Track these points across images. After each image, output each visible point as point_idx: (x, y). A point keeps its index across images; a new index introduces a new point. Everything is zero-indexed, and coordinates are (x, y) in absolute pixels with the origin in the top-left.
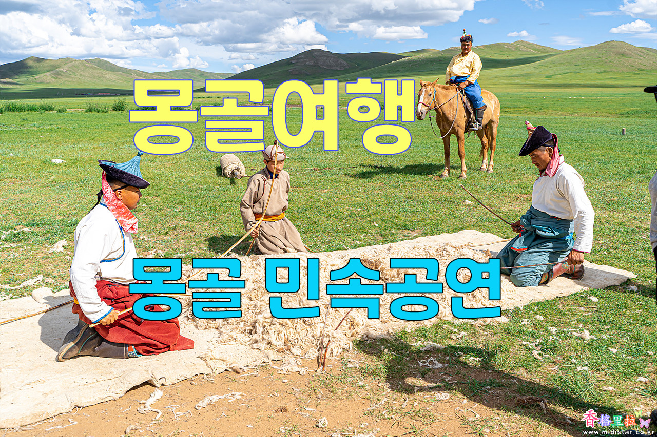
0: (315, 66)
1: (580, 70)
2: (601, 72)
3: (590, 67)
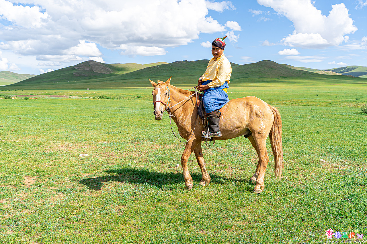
0: (90, 71)
1: (249, 76)
2: (260, 78)
3: (254, 75)
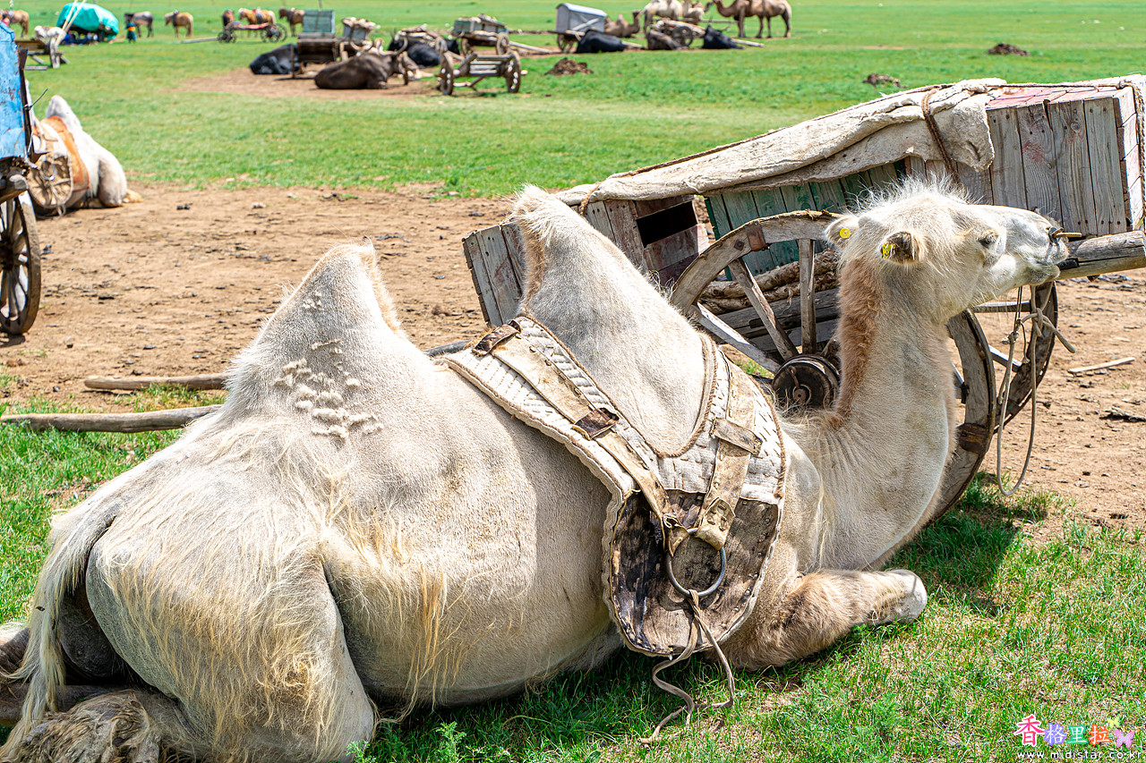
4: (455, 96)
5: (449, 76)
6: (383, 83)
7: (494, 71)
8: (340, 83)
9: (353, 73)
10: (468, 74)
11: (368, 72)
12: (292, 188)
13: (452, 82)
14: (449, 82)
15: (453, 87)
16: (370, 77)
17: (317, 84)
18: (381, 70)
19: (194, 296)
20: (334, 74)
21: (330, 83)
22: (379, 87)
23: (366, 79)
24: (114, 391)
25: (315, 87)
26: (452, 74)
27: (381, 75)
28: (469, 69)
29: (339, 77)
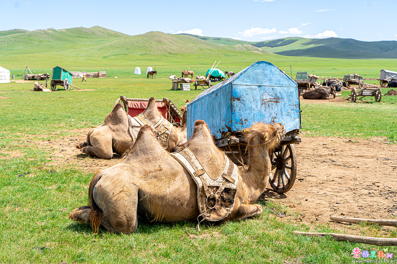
4: (356, 103)
5: (355, 95)
6: (327, 97)
7: (371, 94)
8: (312, 97)
9: (317, 93)
10: (362, 95)
11: (322, 93)
12: (330, 137)
13: (356, 98)
14: (354, 98)
15: (356, 99)
16: (323, 95)
17: (303, 97)
18: (327, 93)
19: (333, 180)
20: (310, 94)
21: (309, 97)
22: (326, 99)
23: (321, 96)
24: (342, 222)
25: (303, 98)
26: (356, 95)
27: (327, 95)
28: (362, 93)
29: (312, 95)
